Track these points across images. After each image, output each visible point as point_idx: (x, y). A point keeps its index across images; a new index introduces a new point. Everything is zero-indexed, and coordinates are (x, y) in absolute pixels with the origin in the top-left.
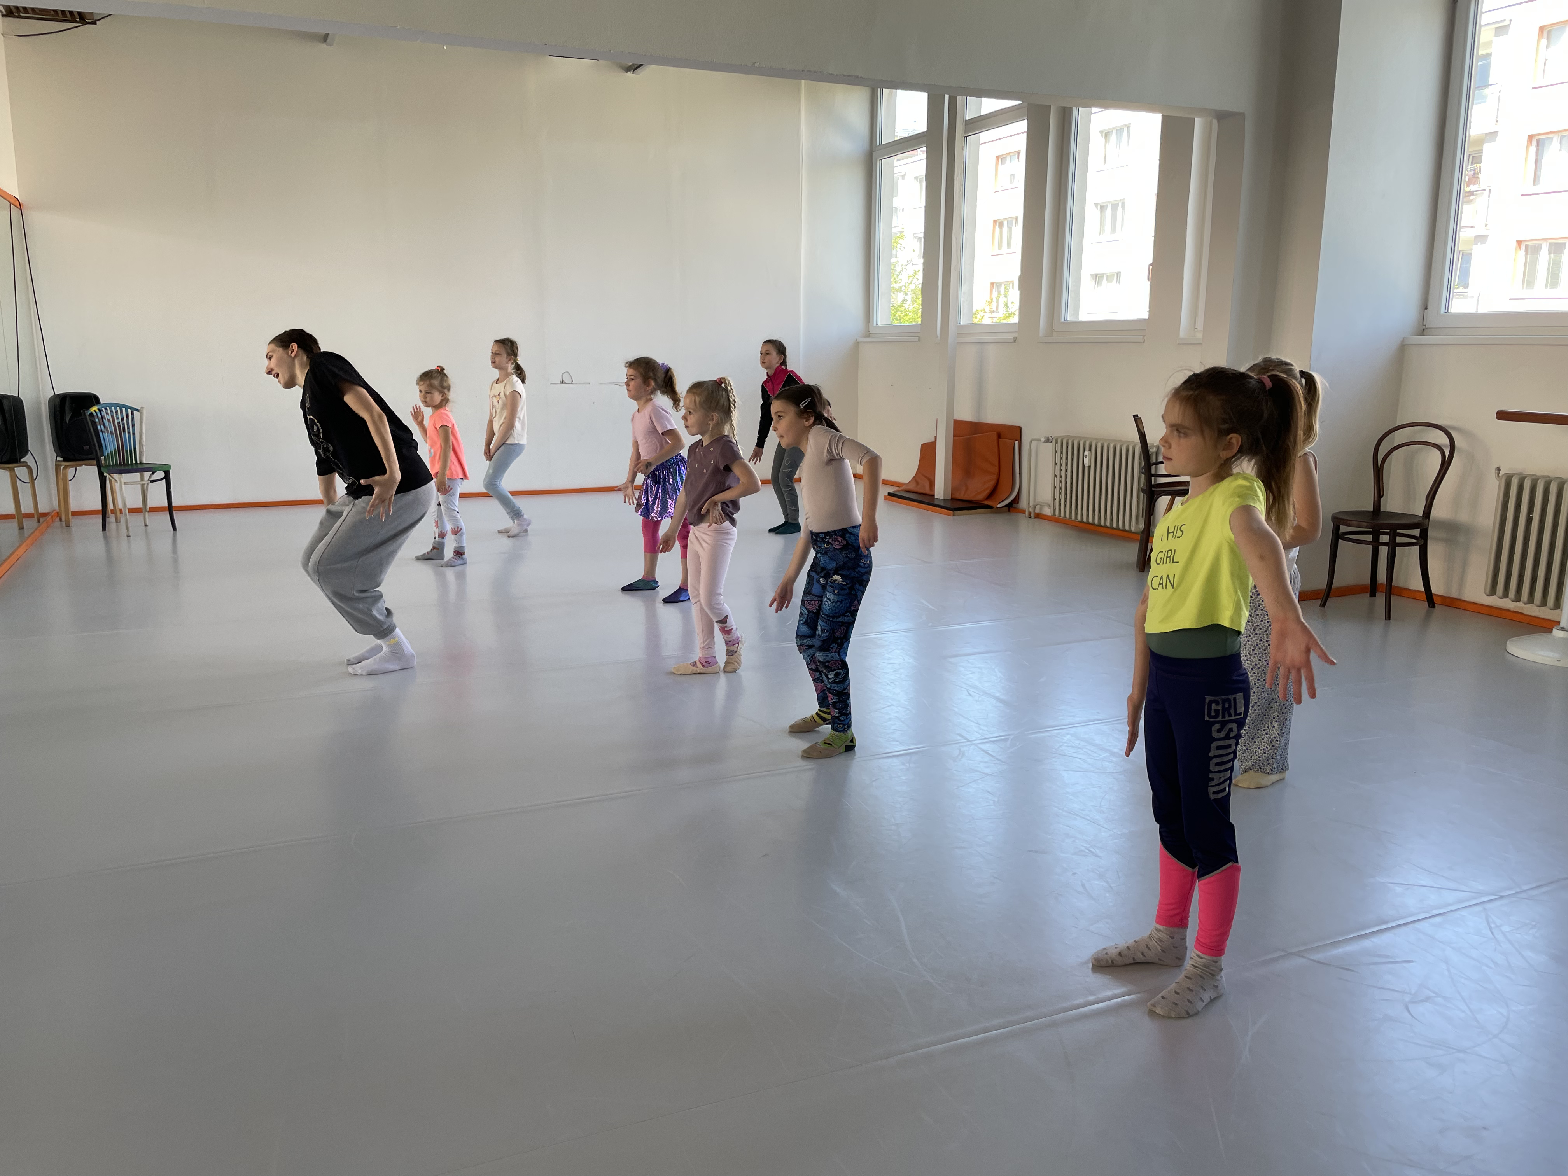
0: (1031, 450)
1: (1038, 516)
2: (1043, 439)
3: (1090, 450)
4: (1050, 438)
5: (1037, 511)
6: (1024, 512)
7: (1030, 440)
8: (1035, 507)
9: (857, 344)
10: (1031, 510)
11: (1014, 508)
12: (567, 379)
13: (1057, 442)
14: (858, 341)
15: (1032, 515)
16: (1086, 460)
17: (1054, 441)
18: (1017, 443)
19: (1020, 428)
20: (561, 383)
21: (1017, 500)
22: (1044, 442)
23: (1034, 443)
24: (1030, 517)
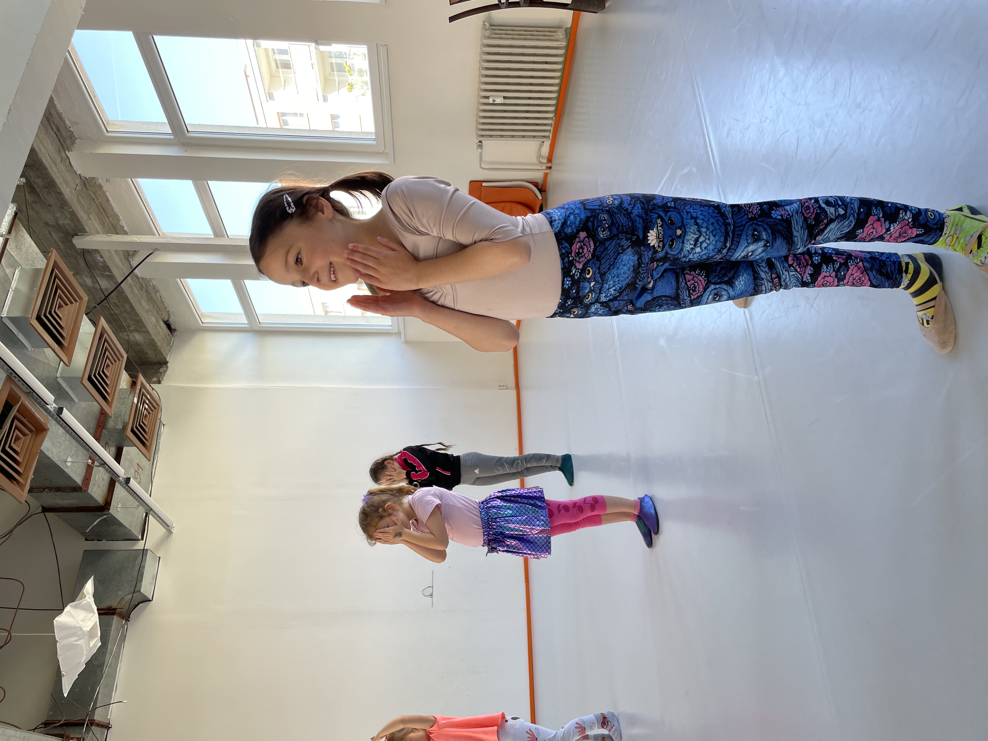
0: (490, 168)
1: (550, 160)
2: (479, 150)
3: (488, 97)
4: (478, 144)
5: (545, 161)
6: (546, 175)
7: (481, 170)
8: (541, 163)
9: (406, 342)
10: (544, 168)
11: (542, 187)
12: (429, 591)
13: (482, 136)
14: (404, 342)
15: (549, 165)
16: (499, 101)
17: (481, 139)
18: (484, 184)
19: (471, 182)
20: (432, 597)
21: (536, 184)
22: (482, 149)
23: (483, 166)
24: (551, 168)
